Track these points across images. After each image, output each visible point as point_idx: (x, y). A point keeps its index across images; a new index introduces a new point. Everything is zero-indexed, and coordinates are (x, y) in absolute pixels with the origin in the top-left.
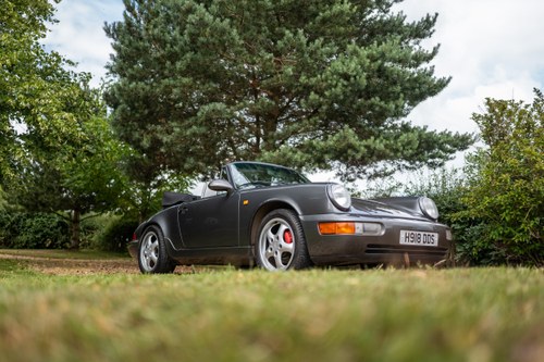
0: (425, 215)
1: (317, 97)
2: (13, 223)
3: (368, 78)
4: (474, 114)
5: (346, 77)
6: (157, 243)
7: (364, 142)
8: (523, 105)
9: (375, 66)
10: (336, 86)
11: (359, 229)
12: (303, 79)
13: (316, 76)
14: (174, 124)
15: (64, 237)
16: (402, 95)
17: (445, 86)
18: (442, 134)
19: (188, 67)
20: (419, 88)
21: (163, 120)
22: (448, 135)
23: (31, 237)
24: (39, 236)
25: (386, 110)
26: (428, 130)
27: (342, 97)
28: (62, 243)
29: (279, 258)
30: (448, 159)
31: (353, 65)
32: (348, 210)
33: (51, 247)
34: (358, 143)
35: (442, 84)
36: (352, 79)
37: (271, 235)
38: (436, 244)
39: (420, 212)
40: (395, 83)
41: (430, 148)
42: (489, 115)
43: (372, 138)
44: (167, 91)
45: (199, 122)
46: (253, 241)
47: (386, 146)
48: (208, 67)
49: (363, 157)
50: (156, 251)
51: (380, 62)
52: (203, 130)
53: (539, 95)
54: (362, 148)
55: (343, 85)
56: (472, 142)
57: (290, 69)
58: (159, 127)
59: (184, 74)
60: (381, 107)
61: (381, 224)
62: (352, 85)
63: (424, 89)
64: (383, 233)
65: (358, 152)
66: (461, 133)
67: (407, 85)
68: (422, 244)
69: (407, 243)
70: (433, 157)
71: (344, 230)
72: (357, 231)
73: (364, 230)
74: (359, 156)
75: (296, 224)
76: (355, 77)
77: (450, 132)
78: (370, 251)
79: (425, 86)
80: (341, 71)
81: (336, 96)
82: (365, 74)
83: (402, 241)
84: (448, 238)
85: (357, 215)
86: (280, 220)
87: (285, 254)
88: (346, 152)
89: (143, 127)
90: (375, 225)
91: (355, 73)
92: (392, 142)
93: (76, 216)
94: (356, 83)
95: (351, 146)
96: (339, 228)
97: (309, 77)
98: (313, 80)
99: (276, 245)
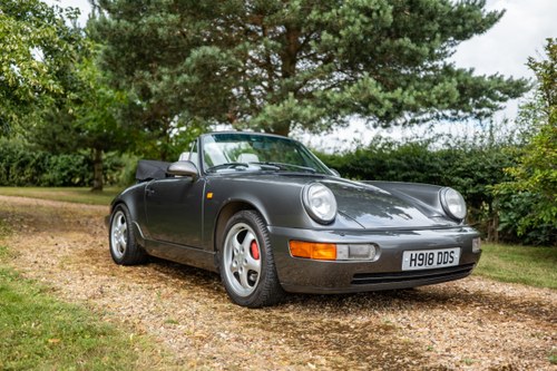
0: (448, 215)
1: (331, 37)
2: (38, 161)
3: (396, 13)
4: (530, 59)
5: (367, 11)
6: (125, 224)
7: (389, 95)
10: (354, 23)
11: (342, 254)
12: (314, 15)
13: (330, 10)
15: (91, 175)
16: (438, 35)
17: (496, 20)
18: (491, 77)
20: (463, 25)
21: (154, 65)
22: (500, 80)
23: (57, 175)
24: (65, 174)
25: (418, 54)
26: (475, 74)
27: (361, 37)
28: (91, 180)
29: (243, 274)
30: (497, 108)
32: (331, 223)
34: (381, 96)
35: (493, 19)
36: (374, 14)
37: (237, 245)
38: (456, 263)
39: (440, 210)
40: (431, 17)
41: (476, 95)
42: (550, 61)
43: (400, 90)
44: (154, 28)
45: (190, 69)
46: (218, 245)
47: (417, 98)
49: (388, 113)
50: (125, 234)
52: (196, 79)
54: (387, 102)
55: (363, 23)
56: (529, 89)
58: (148, 75)
60: (411, 50)
61: (376, 245)
62: (376, 22)
63: (469, 24)
64: (377, 258)
65: (381, 106)
66: (515, 79)
67: (448, 21)
68: (435, 265)
69: (413, 268)
70: (478, 106)
71: (322, 253)
72: (340, 257)
73: (350, 255)
74: (382, 112)
75: (263, 236)
76: (378, 12)
77: (502, 76)
78: (359, 282)
79: (470, 22)
80: (361, 5)
81: (355, 36)
82: (391, 7)
83: (406, 266)
84: (475, 249)
85: (342, 232)
86: (247, 227)
87: (250, 272)
88: (366, 106)
89: (130, 73)
90: (366, 247)
91: (378, 7)
92: (424, 93)
93: (98, 155)
94: (380, 20)
95: (372, 100)
96: (315, 249)
97: (321, 12)
98: (327, 16)
99: (241, 258)
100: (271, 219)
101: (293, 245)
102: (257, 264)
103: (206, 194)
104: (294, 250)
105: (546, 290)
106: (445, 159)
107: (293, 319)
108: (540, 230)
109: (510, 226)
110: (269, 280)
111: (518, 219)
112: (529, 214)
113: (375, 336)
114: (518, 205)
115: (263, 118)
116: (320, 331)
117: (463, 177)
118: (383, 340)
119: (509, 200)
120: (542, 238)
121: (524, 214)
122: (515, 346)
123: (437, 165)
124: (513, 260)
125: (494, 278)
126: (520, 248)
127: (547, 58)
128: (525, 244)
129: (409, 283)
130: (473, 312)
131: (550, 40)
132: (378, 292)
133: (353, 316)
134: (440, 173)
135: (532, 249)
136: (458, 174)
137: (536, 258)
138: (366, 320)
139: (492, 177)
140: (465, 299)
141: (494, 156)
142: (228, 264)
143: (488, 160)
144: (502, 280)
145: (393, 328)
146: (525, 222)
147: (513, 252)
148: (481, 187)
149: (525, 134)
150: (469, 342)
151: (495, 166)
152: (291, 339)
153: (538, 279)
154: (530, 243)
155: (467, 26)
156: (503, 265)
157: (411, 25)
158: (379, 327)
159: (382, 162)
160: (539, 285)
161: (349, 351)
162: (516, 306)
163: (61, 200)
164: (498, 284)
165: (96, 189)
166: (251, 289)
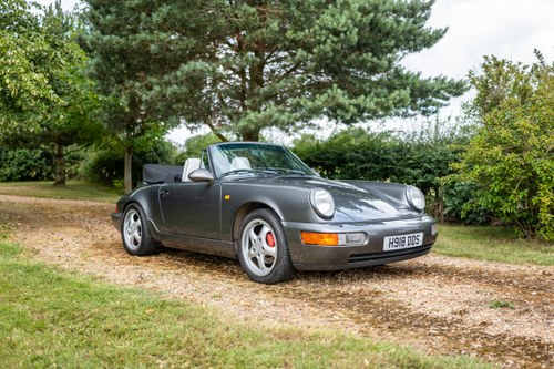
0: (413, 208)
1: (305, 53)
3: (360, 33)
5: (336, 33)
6: (139, 221)
7: (354, 101)
8: (522, 66)
9: (367, 19)
10: (325, 42)
11: (342, 241)
12: (289, 34)
13: (303, 30)
14: (154, 80)
15: (49, 168)
17: (441, 36)
18: (436, 79)
19: (165, 20)
20: (414, 40)
21: (142, 74)
22: (443, 81)
23: (14, 170)
24: (23, 168)
25: (378, 66)
26: (421, 78)
27: (331, 54)
29: (262, 260)
30: (441, 105)
31: (343, 20)
32: (331, 218)
33: (36, 179)
34: (347, 102)
35: (438, 35)
36: (342, 35)
37: (254, 236)
38: (420, 244)
39: (406, 204)
40: (388, 34)
41: (424, 95)
42: (485, 76)
43: (363, 97)
44: (144, 44)
45: (179, 80)
46: (236, 237)
47: (376, 104)
48: (186, 21)
49: (352, 117)
50: (139, 229)
51: (372, 15)
52: (184, 89)
53: (539, 56)
54: (352, 108)
55: (333, 42)
56: (468, 89)
57: (275, 24)
58: (138, 84)
59: (161, 28)
60: (373, 63)
61: (365, 233)
62: (343, 41)
63: (419, 40)
64: (366, 242)
65: (347, 111)
66: (456, 80)
67: (402, 37)
68: (406, 246)
69: (391, 249)
70: (425, 105)
71: (327, 240)
72: (340, 243)
73: (347, 241)
74: (348, 117)
75: (278, 228)
76: (345, 33)
77: (445, 78)
78: (354, 261)
79: (420, 38)
80: (330, 26)
81: (325, 53)
82: (356, 30)
83: (386, 248)
84: (433, 233)
85: (340, 224)
86: (262, 221)
87: (268, 257)
88: (334, 111)
89: (121, 82)
90: (358, 235)
91: (345, 29)
92: (383, 99)
93: (60, 150)
94: (347, 40)
95: (340, 106)
96: (322, 238)
97: (295, 32)
98: (301, 35)
99: (258, 246)
100: (284, 216)
101: (304, 235)
102: (273, 250)
103: (224, 196)
104: (305, 239)
105: (485, 261)
106: (398, 151)
107: (305, 290)
108: (478, 214)
109: (454, 210)
110: (284, 262)
111: (460, 204)
112: (470, 201)
113: (370, 298)
114: (460, 192)
115: (245, 123)
116: (329, 296)
117: (413, 168)
118: (376, 300)
119: (452, 187)
120: (480, 219)
121: (465, 200)
122: (466, 299)
123: (390, 157)
124: (458, 238)
125: (444, 254)
126: (462, 229)
127: (484, 74)
128: (467, 225)
129: (381, 261)
130: (434, 279)
131: (486, 57)
132: (359, 269)
133: (348, 286)
134: (393, 164)
135: (472, 228)
136: (409, 165)
137: (476, 236)
138: (359, 288)
139: (438, 168)
140: (426, 271)
141: (439, 149)
142: (245, 251)
143: (434, 153)
144: (450, 255)
145: (380, 292)
146: (466, 207)
147: (458, 232)
148: (429, 177)
149: (465, 129)
150: (435, 298)
151: (441, 158)
152: (311, 303)
153: (479, 253)
154: (470, 224)
155: (418, 42)
156: (450, 243)
157: (371, 41)
158: (370, 293)
159: (341, 155)
160: (479, 258)
161: (355, 308)
162: (464, 274)
163: (27, 196)
164: (448, 258)
165: (59, 182)
166: (268, 270)
